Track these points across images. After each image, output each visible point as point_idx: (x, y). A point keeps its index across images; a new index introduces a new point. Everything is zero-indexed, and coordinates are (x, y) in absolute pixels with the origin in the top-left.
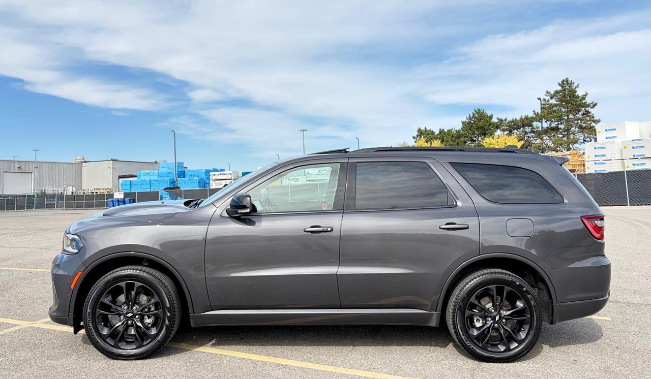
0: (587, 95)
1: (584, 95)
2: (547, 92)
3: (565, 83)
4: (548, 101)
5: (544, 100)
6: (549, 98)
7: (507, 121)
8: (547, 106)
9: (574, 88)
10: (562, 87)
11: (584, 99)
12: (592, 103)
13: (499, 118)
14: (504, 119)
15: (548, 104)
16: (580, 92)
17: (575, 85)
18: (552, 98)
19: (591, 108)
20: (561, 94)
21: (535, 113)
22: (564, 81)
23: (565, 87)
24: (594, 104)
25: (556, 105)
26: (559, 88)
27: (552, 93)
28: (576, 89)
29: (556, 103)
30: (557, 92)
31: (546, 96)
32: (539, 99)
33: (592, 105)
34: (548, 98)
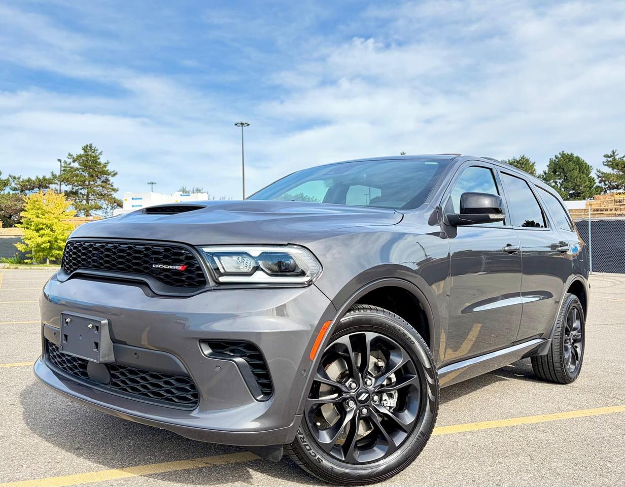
0: (108, 163)
1: (106, 163)
2: (69, 155)
3: (88, 148)
4: (70, 164)
5: (65, 162)
6: (71, 160)
7: (21, 180)
8: (68, 169)
9: (97, 154)
10: (86, 151)
11: (105, 166)
12: (113, 172)
13: (11, 174)
14: (17, 177)
15: (69, 167)
16: (102, 160)
17: (99, 152)
18: (74, 161)
19: (112, 176)
20: (83, 158)
21: (53, 175)
22: (87, 146)
23: (88, 152)
24: (115, 172)
25: (77, 169)
26: (82, 152)
27: (75, 156)
28: (100, 156)
29: (79, 167)
30: (80, 156)
31: (69, 158)
32: (60, 160)
33: (112, 174)
34: (69, 161)
